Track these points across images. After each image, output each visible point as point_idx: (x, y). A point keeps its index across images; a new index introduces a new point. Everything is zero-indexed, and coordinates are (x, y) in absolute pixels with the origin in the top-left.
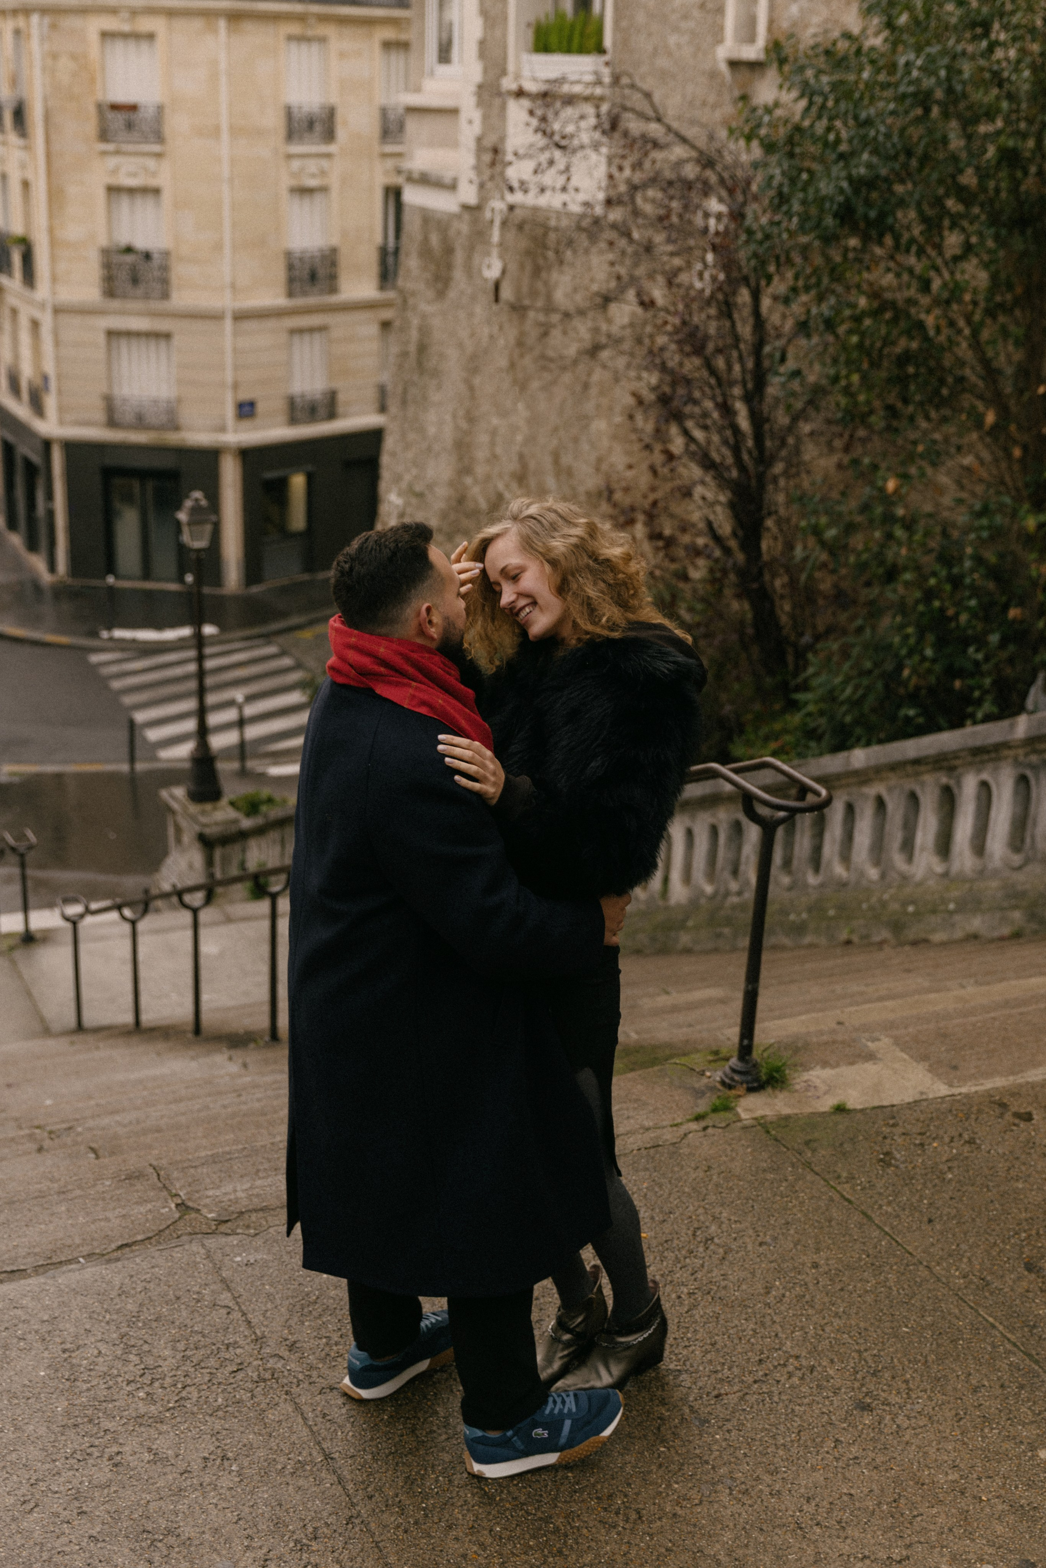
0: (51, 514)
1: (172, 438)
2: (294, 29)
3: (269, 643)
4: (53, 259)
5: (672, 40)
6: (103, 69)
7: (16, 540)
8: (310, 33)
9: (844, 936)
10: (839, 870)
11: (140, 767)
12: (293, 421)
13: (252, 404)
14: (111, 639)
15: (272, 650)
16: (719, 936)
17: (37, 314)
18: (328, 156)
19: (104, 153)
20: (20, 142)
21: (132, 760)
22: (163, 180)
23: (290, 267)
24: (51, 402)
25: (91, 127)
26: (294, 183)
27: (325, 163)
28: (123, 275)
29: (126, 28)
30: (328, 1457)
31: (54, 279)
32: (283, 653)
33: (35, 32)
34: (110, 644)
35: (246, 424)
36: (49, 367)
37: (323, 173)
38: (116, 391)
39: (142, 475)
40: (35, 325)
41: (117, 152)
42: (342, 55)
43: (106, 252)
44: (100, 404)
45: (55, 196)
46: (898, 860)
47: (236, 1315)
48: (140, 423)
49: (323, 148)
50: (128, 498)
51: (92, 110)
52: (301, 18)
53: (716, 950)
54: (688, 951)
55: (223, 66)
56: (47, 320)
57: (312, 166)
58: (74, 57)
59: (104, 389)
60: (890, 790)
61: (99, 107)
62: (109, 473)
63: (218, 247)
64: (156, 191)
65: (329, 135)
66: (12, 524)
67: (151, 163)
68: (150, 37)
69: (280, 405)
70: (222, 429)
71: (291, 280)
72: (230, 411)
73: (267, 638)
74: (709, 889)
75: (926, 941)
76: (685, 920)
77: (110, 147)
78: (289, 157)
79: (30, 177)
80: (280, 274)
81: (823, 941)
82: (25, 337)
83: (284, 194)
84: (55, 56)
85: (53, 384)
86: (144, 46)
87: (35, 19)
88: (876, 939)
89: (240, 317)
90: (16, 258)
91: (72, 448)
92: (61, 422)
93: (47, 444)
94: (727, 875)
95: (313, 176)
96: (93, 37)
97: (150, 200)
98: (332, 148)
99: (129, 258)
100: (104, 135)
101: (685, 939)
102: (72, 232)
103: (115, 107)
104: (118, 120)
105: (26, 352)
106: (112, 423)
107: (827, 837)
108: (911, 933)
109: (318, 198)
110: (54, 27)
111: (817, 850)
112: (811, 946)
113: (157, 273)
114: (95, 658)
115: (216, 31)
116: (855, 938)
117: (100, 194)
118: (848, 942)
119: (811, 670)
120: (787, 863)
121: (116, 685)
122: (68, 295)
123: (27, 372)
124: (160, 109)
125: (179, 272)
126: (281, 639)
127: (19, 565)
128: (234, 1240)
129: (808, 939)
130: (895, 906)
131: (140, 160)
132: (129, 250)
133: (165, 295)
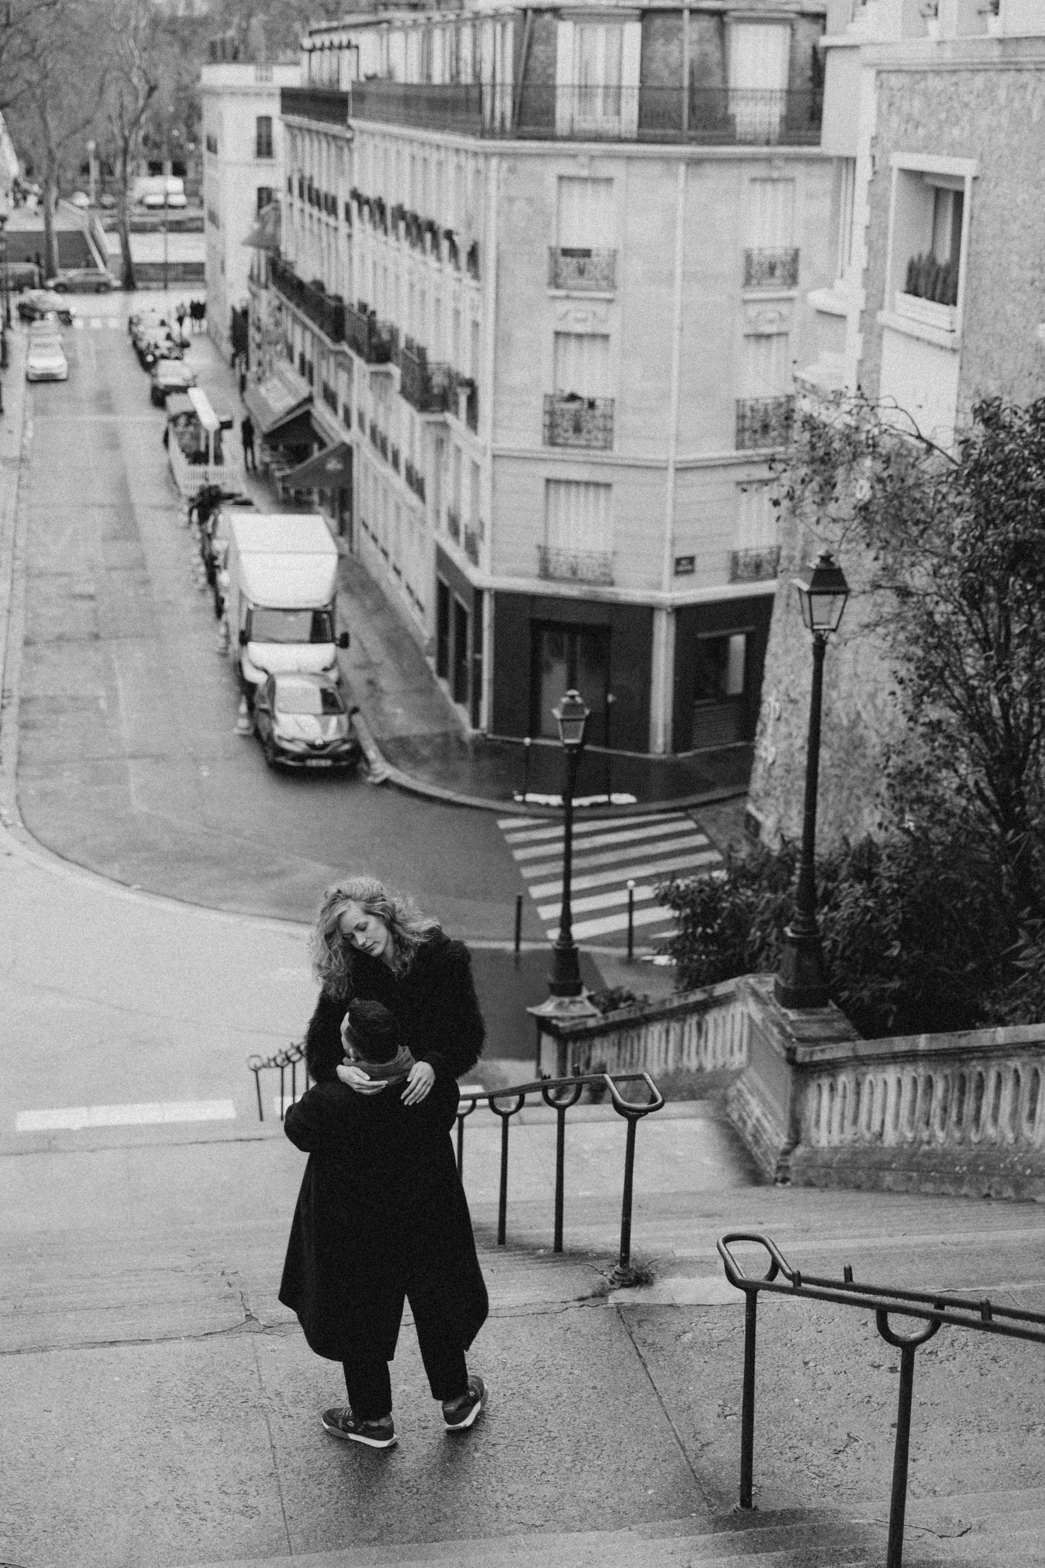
0: (478, 664)
1: (606, 593)
2: (760, 170)
3: (688, 817)
4: (496, 404)
5: (1009, 307)
6: (558, 214)
7: (444, 686)
8: (775, 174)
9: (985, 1191)
10: (991, 1131)
11: (524, 946)
12: (735, 578)
13: (691, 560)
14: (524, 802)
15: (689, 825)
16: (910, 1179)
17: (478, 459)
18: (790, 300)
19: (554, 298)
20: (474, 283)
21: (518, 940)
22: (612, 327)
23: (741, 417)
24: (484, 549)
25: (543, 273)
26: (749, 330)
27: (784, 308)
28: (566, 423)
29: (585, 173)
30: (273, 1447)
31: (495, 425)
32: (699, 830)
33: (493, 175)
34: (522, 809)
35: (683, 580)
36: (485, 513)
37: (782, 318)
38: (552, 543)
39: (573, 629)
40: (476, 468)
41: (568, 297)
42: (810, 196)
43: (550, 399)
44: (536, 554)
45: (503, 341)
46: (1025, 1126)
47: (256, 1376)
48: (574, 577)
49: (785, 293)
50: (557, 652)
51: (546, 256)
52: (768, 160)
53: (907, 1192)
54: (890, 1190)
55: (680, 213)
56: (486, 463)
57: (771, 311)
58: (530, 201)
59: (539, 539)
60: (1024, 1065)
61: (552, 252)
62: (538, 626)
63: (665, 396)
64: (606, 337)
65: (793, 278)
66: (442, 672)
67: (601, 309)
68: (609, 181)
69: (723, 561)
70: (658, 586)
71: (741, 431)
72: (668, 567)
73: (686, 811)
74: (910, 1136)
75: (1033, 1201)
76: (890, 1163)
77: (561, 293)
78: (746, 302)
79: (479, 318)
80: (731, 424)
81: (973, 1193)
82: (466, 481)
83: (739, 340)
84: (511, 200)
85: (487, 533)
86: (602, 188)
87: (494, 162)
88: (1005, 1195)
89: (682, 469)
90: (463, 400)
91: (503, 598)
92: (493, 572)
93: (478, 593)
94: (921, 1125)
95: (771, 322)
96: (551, 180)
97: (599, 344)
98: (793, 293)
99: (573, 406)
100: (555, 281)
101: (888, 1179)
102: (517, 378)
103: (566, 252)
104: (569, 265)
105: (466, 495)
106: (545, 574)
107: (984, 1101)
108: (1025, 1194)
109: (775, 342)
110: (512, 170)
111: (978, 1110)
112: (966, 1196)
113: (600, 422)
114: (503, 824)
115: (676, 177)
116: (993, 1194)
117: (548, 339)
118: (988, 1196)
119: (1021, 942)
120: (959, 1121)
121: (519, 855)
122: (508, 443)
123: (465, 517)
124: (614, 254)
125: (624, 421)
126: (700, 814)
127: (445, 716)
128: (270, 1337)
129: (965, 1190)
130: (1019, 1168)
131: (589, 306)
132: (573, 397)
133: (607, 446)
